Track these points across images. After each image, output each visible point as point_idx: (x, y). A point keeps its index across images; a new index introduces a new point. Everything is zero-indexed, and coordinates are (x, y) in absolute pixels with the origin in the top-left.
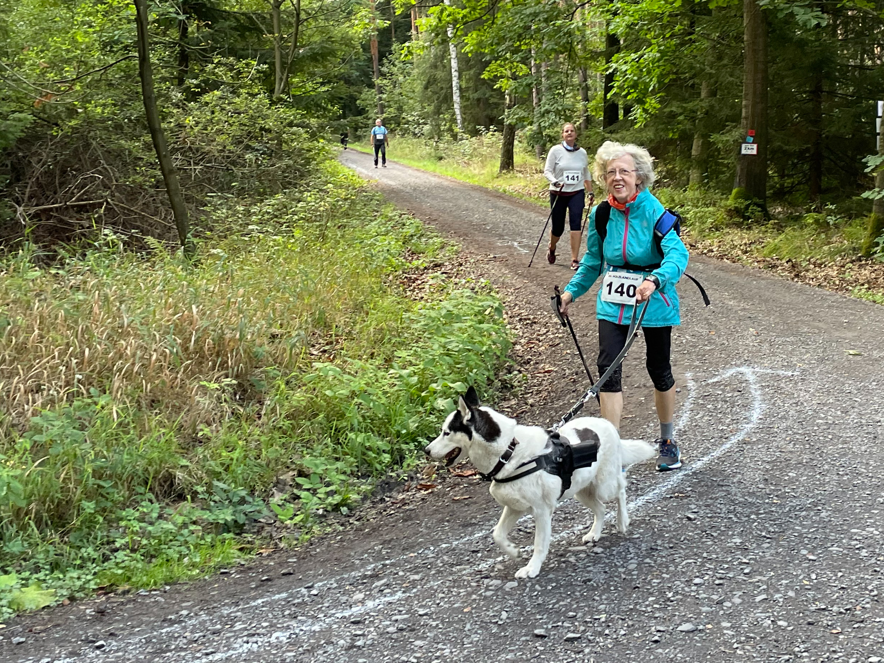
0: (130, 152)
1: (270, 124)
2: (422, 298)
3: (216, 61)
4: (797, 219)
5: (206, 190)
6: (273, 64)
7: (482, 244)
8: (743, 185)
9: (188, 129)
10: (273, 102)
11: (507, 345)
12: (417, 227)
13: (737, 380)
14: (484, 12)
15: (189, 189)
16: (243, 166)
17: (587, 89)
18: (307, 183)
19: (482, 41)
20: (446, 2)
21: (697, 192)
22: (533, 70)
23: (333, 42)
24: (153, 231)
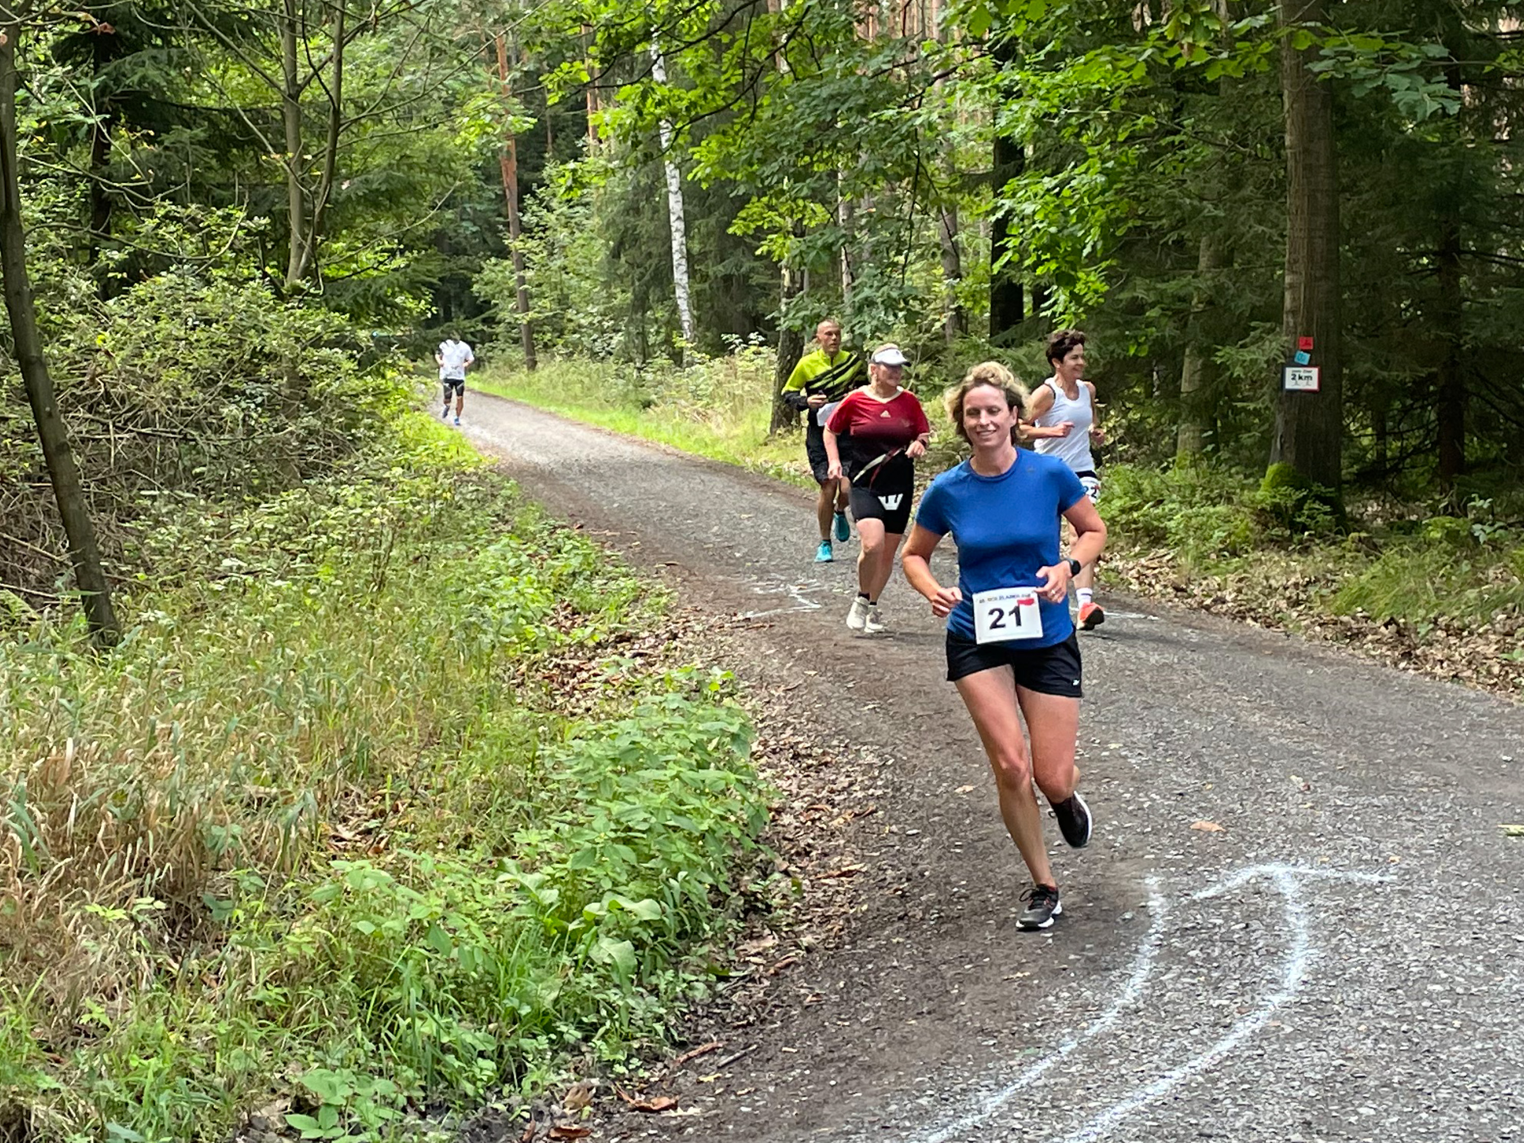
2: (588, 710)
3: (161, 213)
4: (1411, 528)
5: (140, 482)
6: (285, 214)
7: (721, 591)
8: (1291, 456)
9: (101, 357)
10: (280, 296)
11: (757, 815)
12: (586, 556)
13: (1259, 893)
14: (733, 95)
15: (103, 482)
16: (219, 430)
17: (955, 252)
18: (351, 467)
19: (729, 155)
20: (658, 75)
21: (1192, 472)
22: (842, 215)
23: (411, 167)
24: (26, 573)
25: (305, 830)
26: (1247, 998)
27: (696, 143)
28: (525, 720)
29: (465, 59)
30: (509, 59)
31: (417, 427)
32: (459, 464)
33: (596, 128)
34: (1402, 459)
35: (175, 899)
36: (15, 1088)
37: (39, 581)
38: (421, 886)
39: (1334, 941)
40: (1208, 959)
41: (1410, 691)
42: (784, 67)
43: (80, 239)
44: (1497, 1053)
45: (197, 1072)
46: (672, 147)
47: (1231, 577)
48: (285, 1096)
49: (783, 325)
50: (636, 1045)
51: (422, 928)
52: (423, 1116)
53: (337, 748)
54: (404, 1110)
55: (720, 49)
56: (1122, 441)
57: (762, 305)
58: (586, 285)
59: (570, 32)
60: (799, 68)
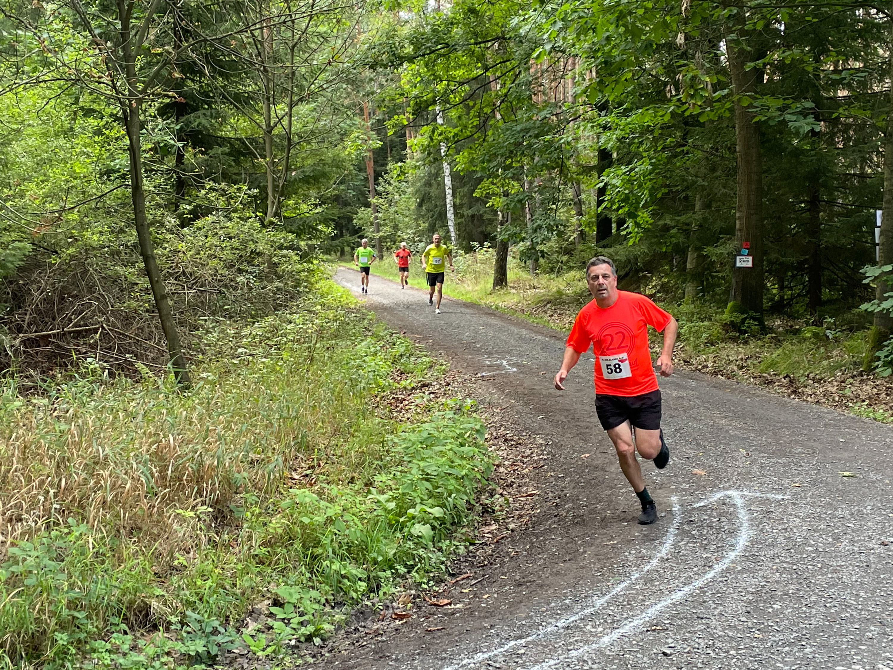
0: (125, 277)
1: (260, 248)
2: (408, 419)
3: (208, 187)
4: (796, 332)
5: (199, 313)
6: (266, 187)
7: (470, 363)
8: (739, 298)
9: (181, 255)
10: (263, 226)
11: (488, 468)
12: (407, 347)
13: (724, 504)
14: (475, 130)
15: (182, 313)
16: (236, 289)
17: (580, 203)
18: (297, 305)
19: (473, 158)
20: (440, 121)
21: (692, 306)
22: (526, 186)
23: (324, 165)
24: (147, 355)
25: (278, 475)
26: (720, 553)
27: (458, 153)
28: (379, 423)
29: (349, 113)
30: (370, 114)
31: (328, 287)
32: (347, 304)
33: (410, 147)
34: (791, 299)
35: (218, 507)
36: (143, 595)
37: (153, 359)
38: (332, 501)
39: (761, 526)
40: (701, 535)
41: (797, 409)
42: (499, 116)
43: (171, 199)
44: (839, 579)
45: (228, 587)
46: (446, 155)
47: (711, 355)
48: (269, 598)
49: (499, 238)
50: (432, 575)
51: (332, 520)
52: (333, 608)
53: (292, 436)
54: (324, 605)
55: (468, 108)
56: (659, 292)
57: (489, 228)
58: (407, 219)
59: (397, 101)
60: (506, 118)
